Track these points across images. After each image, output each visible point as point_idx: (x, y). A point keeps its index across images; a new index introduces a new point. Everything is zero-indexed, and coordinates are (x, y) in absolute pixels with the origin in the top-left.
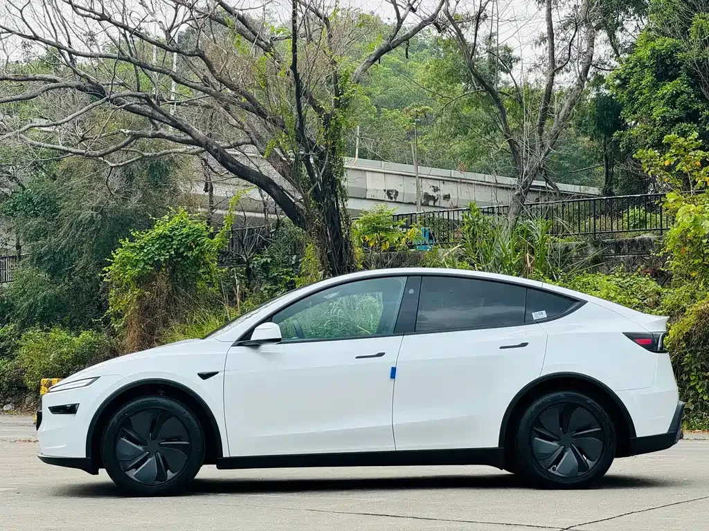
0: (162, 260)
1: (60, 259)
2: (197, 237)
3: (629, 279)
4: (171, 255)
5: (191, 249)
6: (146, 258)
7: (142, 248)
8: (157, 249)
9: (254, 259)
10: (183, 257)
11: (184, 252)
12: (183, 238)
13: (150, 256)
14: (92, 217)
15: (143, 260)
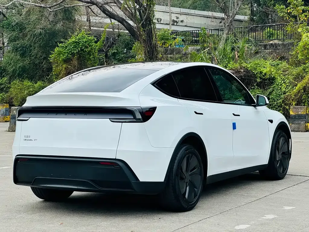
0: (75, 52)
1: (25, 50)
2: (89, 43)
3: (274, 62)
4: (78, 50)
5: (87, 47)
6: (68, 52)
7: (66, 47)
8: (73, 47)
9: (110, 51)
10: (83, 51)
11: (84, 49)
12: (84, 43)
13: (70, 51)
14: (41, 32)
15: (67, 52)
